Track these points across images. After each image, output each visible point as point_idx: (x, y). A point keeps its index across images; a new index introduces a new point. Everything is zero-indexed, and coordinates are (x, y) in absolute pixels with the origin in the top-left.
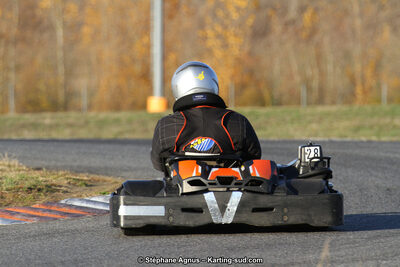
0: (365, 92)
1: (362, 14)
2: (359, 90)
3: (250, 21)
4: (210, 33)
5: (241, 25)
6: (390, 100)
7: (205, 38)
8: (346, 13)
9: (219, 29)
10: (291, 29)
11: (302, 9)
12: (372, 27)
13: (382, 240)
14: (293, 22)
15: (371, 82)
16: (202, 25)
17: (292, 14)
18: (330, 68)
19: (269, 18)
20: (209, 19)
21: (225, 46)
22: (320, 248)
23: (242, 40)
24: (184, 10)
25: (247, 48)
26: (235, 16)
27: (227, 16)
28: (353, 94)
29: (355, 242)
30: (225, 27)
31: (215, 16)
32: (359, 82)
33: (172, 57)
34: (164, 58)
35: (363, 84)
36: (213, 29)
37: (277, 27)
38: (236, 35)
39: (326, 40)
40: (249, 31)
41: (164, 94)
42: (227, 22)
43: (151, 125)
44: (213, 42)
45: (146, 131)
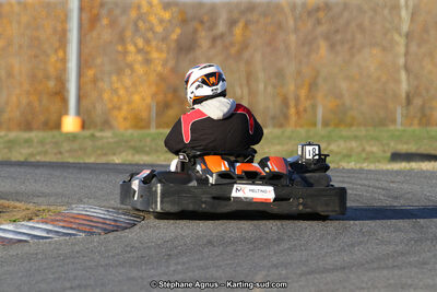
0: (298, 113)
1: (296, 30)
2: (292, 111)
3: (174, 36)
4: (131, 48)
5: (164, 39)
6: (326, 124)
7: (125, 53)
8: (280, 26)
9: (140, 43)
10: (219, 42)
11: (232, 23)
12: (308, 43)
13: (317, 276)
14: (222, 36)
15: (305, 103)
16: (122, 40)
17: (221, 27)
18: (261, 86)
19: (195, 31)
20: (128, 34)
21: (148, 61)
23: (164, 55)
24: (105, 22)
25: (171, 63)
26: (159, 29)
27: (151, 29)
28: (286, 117)
30: (148, 42)
31: (137, 29)
32: (292, 103)
33: (90, 73)
34: (80, 75)
35: (296, 106)
36: (136, 45)
37: (204, 43)
38: (159, 50)
39: (258, 57)
40: (173, 45)
41: (78, 113)
42: (150, 35)
43: (66, 147)
44: (134, 57)
45: (61, 153)
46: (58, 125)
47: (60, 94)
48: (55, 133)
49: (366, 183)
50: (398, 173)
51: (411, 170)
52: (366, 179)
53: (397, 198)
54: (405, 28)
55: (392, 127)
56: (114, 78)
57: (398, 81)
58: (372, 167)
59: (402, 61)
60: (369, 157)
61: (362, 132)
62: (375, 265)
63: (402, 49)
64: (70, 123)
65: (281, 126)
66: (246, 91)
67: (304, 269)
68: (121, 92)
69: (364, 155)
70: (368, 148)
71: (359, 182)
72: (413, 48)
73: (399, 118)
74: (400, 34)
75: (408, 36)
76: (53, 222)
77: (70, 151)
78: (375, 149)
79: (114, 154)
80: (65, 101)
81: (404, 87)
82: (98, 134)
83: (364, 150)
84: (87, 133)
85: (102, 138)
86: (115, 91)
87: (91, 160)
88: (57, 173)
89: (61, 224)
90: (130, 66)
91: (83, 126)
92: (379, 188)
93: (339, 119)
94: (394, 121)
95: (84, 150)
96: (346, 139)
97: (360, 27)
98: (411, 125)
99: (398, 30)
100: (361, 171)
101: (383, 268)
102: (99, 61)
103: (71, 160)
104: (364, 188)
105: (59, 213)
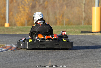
0: (59, 22)
1: (59, 3)
2: (58, 22)
3: (31, 4)
5: (28, 5)
6: (66, 25)
7: (19, 8)
8: (55, 2)
10: (41, 6)
11: (44, 1)
12: (62, 6)
13: (64, 60)
14: (42, 4)
15: (61, 20)
16: (19, 5)
17: (42, 2)
18: (51, 16)
19: (35, 3)
20: (20, 4)
21: (24, 10)
22: (48, 62)
23: (29, 9)
24: (14, 1)
25: (30, 11)
26: (27, 3)
27: (25, 3)
28: (57, 23)
30: (24, 6)
31: (22, 3)
32: (58, 20)
35: (59, 20)
36: (22, 6)
37: (38, 6)
38: (27, 8)
39: (50, 9)
40: (30, 6)
41: (9, 22)
42: (25, 4)
43: (6, 30)
44: (21, 9)
45: (4, 32)
46: (4, 25)
47: (4, 18)
48: (3, 27)
49: (75, 38)
50: (82, 36)
51: (86, 35)
52: (75, 37)
53: (82, 42)
54: (84, 2)
55: (81, 25)
56: (17, 14)
57: (82, 15)
58: (76, 35)
59: (83, 10)
61: (74, 26)
62: (77, 57)
63: (83, 7)
64: (7, 25)
65: (55, 25)
66: (47, 17)
67: (61, 58)
68: (19, 18)
69: (75, 32)
70: (76, 30)
71: (74, 38)
72: (86, 7)
73: (83, 23)
75: (85, 4)
76: (3, 48)
77: (7, 31)
78: (77, 30)
79: (17, 32)
80: (5, 20)
81: (84, 16)
82: (13, 27)
83: (75, 31)
84: (11, 27)
85: (14, 28)
86: (17, 17)
87: (11, 33)
88: (4, 36)
89: (5, 48)
90: (21, 12)
91: (10, 25)
92: (78, 39)
93: (69, 23)
94: (81, 24)
95: (10, 31)
96: (71, 28)
97: (74, 2)
98: (86, 25)
99: (82, 3)
100: (74, 35)
101: (79, 58)
102: (13, 10)
103: (7, 33)
104: (75, 40)
105: (4, 46)
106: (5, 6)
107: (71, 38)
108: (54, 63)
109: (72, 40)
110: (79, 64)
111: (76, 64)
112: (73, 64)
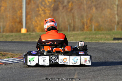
0: (87, 27)
1: (86, 4)
2: (85, 26)
3: (52, 6)
4: (41, 10)
5: (49, 7)
6: (95, 30)
7: (39, 11)
8: (82, 3)
9: (43, 8)
10: (65, 8)
11: (68, 2)
12: (90, 8)
13: (93, 72)
14: (66, 6)
15: (89, 24)
16: (38, 7)
17: (65, 4)
18: (77, 20)
19: (58, 5)
20: (40, 5)
21: (45, 13)
22: (74, 75)
23: (50, 11)
24: (32, 2)
25: (52, 14)
26: (48, 4)
27: (46, 4)
28: (84, 28)
29: (85, 73)
30: (45, 8)
31: (42, 4)
32: (85, 24)
33: (29, 16)
34: (26, 17)
35: (87, 25)
36: (41, 8)
37: (61, 8)
38: (48, 10)
39: (76, 11)
40: (52, 9)
41: (26, 28)
42: (46, 6)
43: (22, 37)
44: (41, 12)
45: (21, 39)
46: (20, 31)
47: (21, 22)
48: (19, 33)
50: (115, 43)
51: (119, 43)
52: (106, 45)
53: (115, 50)
54: (117, 3)
55: (113, 31)
56: (36, 18)
57: (115, 18)
58: (108, 42)
59: (116, 12)
60: (107, 39)
61: (105, 32)
62: (109, 69)
63: (116, 9)
64: (24, 31)
65: (83, 31)
66: (72, 21)
67: (89, 70)
68: (38, 22)
69: (106, 39)
70: (107, 37)
71: (104, 46)
72: (119, 9)
73: (115, 28)
74: (115, 5)
75: (118, 5)
76: (19, 58)
77: (24, 38)
78: (109, 37)
79: (36, 39)
80: (22, 24)
81: (117, 19)
82: (31, 33)
83: (106, 37)
84: (28, 33)
85: (32, 35)
86: (36, 21)
87: (29, 41)
88: (20, 44)
89: (21, 58)
90: (40, 15)
91: (27, 31)
92: (110, 48)
93: (99, 29)
94: (114, 29)
95: (27, 38)
96: (101, 34)
97: (105, 3)
98: (119, 30)
99: (115, 4)
100: (105, 43)
101: (111, 70)
102: (31, 13)
103: (24, 41)
104: (106, 48)
105: (21, 56)
106: (21, 8)
107: (101, 45)
108: (81, 76)
109: (103, 48)
110: (111, 77)
111: (107, 77)
112: (104, 77)
